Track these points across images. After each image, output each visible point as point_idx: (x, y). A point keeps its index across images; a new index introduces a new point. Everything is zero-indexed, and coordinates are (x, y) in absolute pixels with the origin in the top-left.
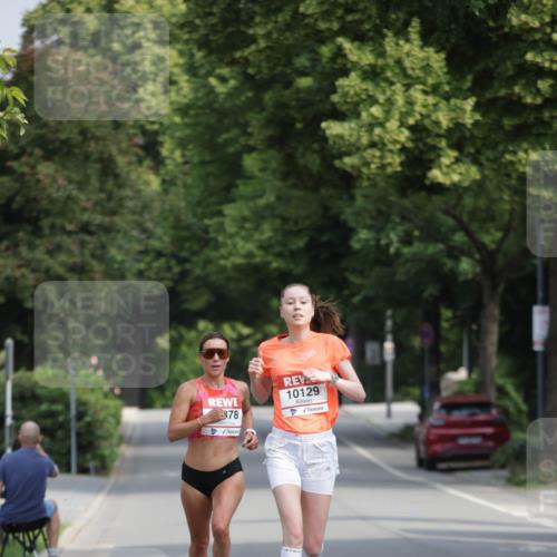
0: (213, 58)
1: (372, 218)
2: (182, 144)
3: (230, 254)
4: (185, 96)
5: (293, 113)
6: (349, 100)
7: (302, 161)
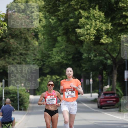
1: (87, 51)
3: (54, 60)
5: (69, 27)
6: (82, 24)
7: (71, 38)
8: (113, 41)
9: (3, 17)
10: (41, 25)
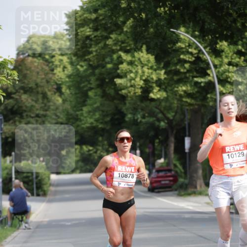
0: (79, 59)
1: (132, 110)
2: (69, 87)
3: (85, 123)
4: (70, 72)
5: (105, 76)
6: (123, 72)
7: (108, 92)
8: (168, 96)
9: (12, 64)
10: (65, 74)
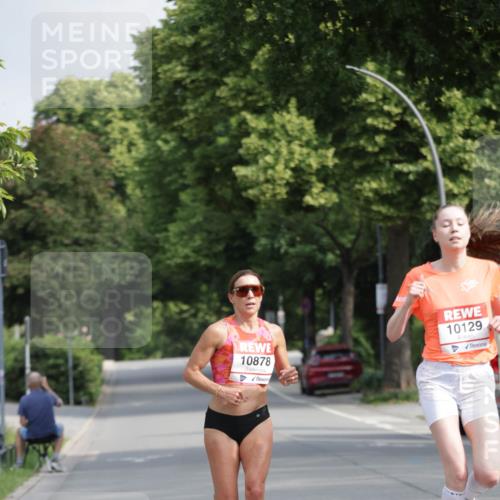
0: (160, 128)
1: (269, 230)
2: (140, 185)
3: (173, 256)
4: (141, 154)
5: (213, 161)
6: (251, 152)
7: (219, 193)
8: (341, 200)
9: (24, 137)
10: (132, 158)
